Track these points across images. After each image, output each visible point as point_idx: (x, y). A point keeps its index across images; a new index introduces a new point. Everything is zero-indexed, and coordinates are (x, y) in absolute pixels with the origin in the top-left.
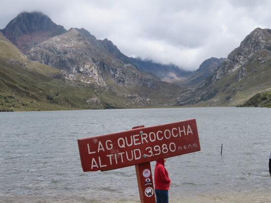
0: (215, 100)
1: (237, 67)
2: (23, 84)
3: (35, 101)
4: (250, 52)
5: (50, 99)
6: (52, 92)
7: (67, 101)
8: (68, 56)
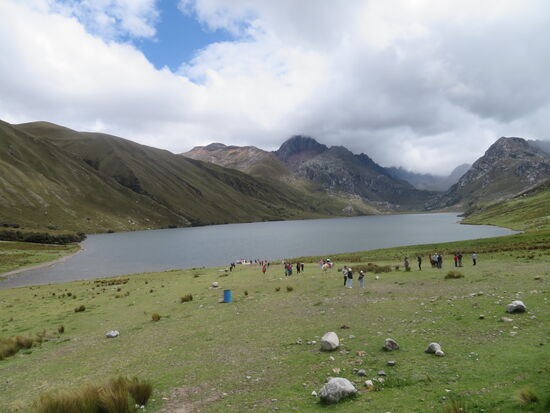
0: (458, 206)
1: (480, 175)
2: (292, 197)
3: (300, 212)
4: (494, 160)
5: (313, 209)
6: (314, 203)
7: (327, 210)
8: (329, 171)
